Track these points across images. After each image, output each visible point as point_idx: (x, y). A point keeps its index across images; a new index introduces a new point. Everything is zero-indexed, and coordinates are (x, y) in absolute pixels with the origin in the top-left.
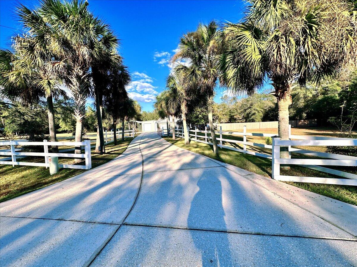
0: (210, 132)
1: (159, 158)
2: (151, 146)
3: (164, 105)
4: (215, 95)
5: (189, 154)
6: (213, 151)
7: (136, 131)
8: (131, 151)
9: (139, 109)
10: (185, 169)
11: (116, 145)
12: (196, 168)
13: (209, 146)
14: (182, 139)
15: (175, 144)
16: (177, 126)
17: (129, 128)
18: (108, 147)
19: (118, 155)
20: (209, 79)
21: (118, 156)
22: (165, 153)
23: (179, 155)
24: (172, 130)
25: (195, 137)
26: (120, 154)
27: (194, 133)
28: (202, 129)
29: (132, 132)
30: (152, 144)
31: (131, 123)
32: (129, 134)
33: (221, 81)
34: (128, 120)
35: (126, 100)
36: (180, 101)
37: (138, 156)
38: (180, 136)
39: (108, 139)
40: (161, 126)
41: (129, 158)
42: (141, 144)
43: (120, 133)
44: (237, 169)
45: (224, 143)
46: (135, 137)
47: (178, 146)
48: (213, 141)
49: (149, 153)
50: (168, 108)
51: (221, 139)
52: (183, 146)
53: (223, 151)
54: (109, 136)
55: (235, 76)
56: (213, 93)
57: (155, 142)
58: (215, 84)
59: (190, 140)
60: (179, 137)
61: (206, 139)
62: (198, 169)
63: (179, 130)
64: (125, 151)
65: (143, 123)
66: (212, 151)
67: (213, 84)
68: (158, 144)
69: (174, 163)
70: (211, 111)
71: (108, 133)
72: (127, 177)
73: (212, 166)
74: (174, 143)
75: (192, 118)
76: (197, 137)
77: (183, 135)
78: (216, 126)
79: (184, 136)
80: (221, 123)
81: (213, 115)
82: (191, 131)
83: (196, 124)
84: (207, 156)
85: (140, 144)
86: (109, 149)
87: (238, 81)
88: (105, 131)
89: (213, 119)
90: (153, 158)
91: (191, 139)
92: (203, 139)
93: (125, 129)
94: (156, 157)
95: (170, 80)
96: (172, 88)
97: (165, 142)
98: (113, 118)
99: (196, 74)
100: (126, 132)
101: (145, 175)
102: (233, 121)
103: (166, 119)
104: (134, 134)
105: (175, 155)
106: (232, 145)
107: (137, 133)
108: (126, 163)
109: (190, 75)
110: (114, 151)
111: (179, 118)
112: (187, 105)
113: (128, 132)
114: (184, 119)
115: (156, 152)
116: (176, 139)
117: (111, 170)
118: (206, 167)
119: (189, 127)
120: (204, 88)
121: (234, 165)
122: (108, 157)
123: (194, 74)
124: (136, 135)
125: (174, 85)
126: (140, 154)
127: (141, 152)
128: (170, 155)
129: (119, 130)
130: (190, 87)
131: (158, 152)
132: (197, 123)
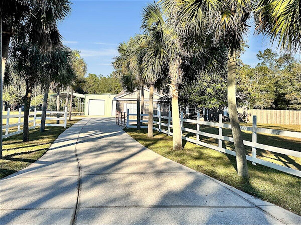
0: (230, 127)
1: (115, 176)
2: (101, 149)
3: (134, 64)
4: (245, 48)
5: (181, 173)
6: (236, 169)
7: (71, 114)
8: (57, 157)
9: (81, 68)
10: (171, 207)
11: (25, 140)
12: (195, 207)
13: (226, 157)
14: (167, 138)
15: (152, 146)
16: (158, 109)
17: (58, 108)
18: (10, 144)
19: (26, 163)
20: (233, 16)
21: (27, 165)
22: (129, 165)
23: (159, 173)
24: (147, 117)
25: (195, 135)
26: (31, 161)
27: (194, 127)
28: (211, 119)
29: (62, 115)
30: (102, 144)
31: (63, 97)
32: (56, 119)
33: (259, 22)
34: (57, 90)
35: (57, 50)
36: (167, 57)
37: (70, 168)
38: (163, 131)
39: (10, 126)
40: (125, 107)
41: (51, 170)
42: (80, 142)
43: (37, 116)
44: (292, 217)
45: (260, 152)
46: (69, 126)
47: (158, 153)
48: (236, 148)
49: (95, 164)
50: (141, 71)
51: (254, 144)
52: (169, 153)
53: (259, 170)
54: (13, 121)
55: (289, 12)
56: (239, 44)
57: (108, 141)
58: (246, 25)
59: (184, 142)
60: (161, 133)
61: (220, 142)
62: (201, 209)
63: (163, 117)
64: (45, 155)
65: (87, 97)
66: (233, 170)
67: (242, 26)
68: (116, 145)
69: (146, 189)
70: (235, 82)
71: (12, 113)
72: (41, 214)
73: (232, 205)
74: (150, 145)
75: (191, 93)
76: (200, 135)
77: (169, 129)
78: (244, 113)
79: (171, 131)
80: (255, 108)
81: (239, 91)
82: (189, 121)
83: (199, 106)
84: (221, 180)
85: (77, 143)
86: (10, 149)
87: (296, 22)
88: (6, 110)
89: (238, 99)
90: (103, 176)
91: (187, 139)
92: (214, 141)
93: (49, 107)
94: (109, 174)
95: (150, 12)
96: (153, 30)
97: (132, 141)
98: (27, 85)
99: (205, 4)
100: (51, 115)
101: (83, 212)
102: (283, 106)
103: (136, 94)
104: (68, 121)
105: (150, 171)
106: (280, 160)
107: (72, 118)
108: (42, 182)
109: (192, 5)
110: (20, 154)
111: (164, 92)
112: (184, 67)
113: (55, 115)
114: (174, 94)
115: (110, 163)
116: (155, 137)
117: (10, 196)
118: (220, 205)
119: (185, 113)
120: (220, 32)
121: (284, 207)
122: (7, 166)
123: (201, 3)
124: (70, 122)
125: (157, 24)
126: (76, 164)
127: (78, 160)
128: (140, 172)
129: (35, 109)
130: (191, 31)
131: (113, 162)
132: (201, 106)
